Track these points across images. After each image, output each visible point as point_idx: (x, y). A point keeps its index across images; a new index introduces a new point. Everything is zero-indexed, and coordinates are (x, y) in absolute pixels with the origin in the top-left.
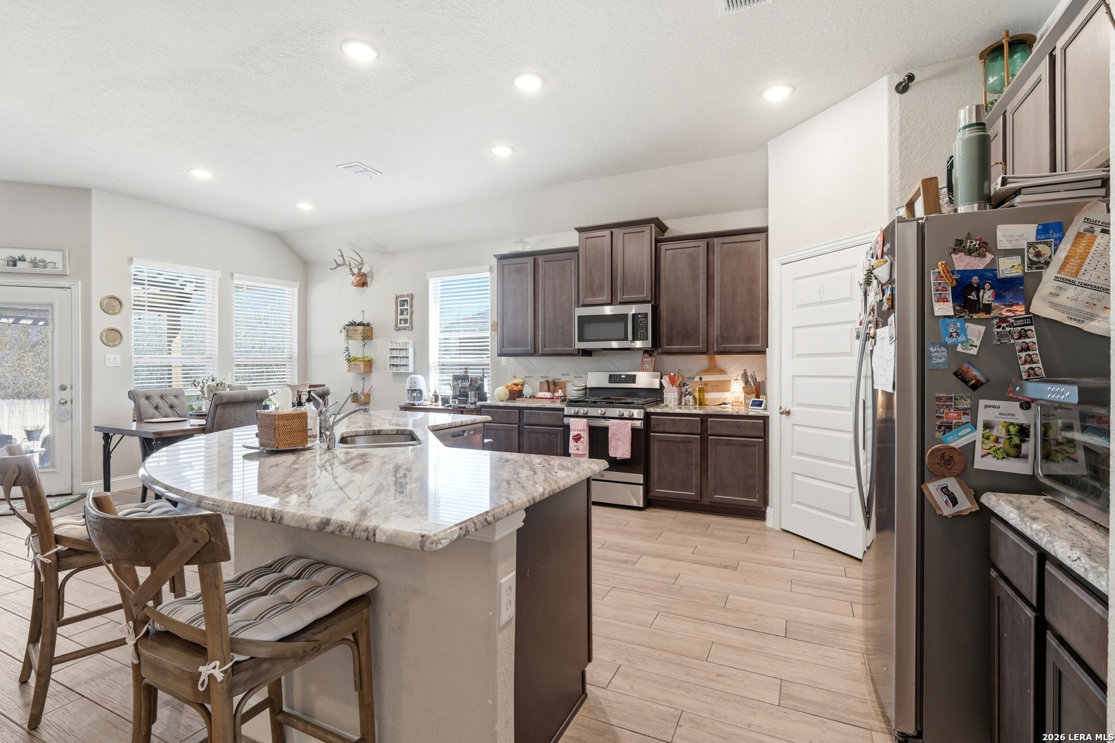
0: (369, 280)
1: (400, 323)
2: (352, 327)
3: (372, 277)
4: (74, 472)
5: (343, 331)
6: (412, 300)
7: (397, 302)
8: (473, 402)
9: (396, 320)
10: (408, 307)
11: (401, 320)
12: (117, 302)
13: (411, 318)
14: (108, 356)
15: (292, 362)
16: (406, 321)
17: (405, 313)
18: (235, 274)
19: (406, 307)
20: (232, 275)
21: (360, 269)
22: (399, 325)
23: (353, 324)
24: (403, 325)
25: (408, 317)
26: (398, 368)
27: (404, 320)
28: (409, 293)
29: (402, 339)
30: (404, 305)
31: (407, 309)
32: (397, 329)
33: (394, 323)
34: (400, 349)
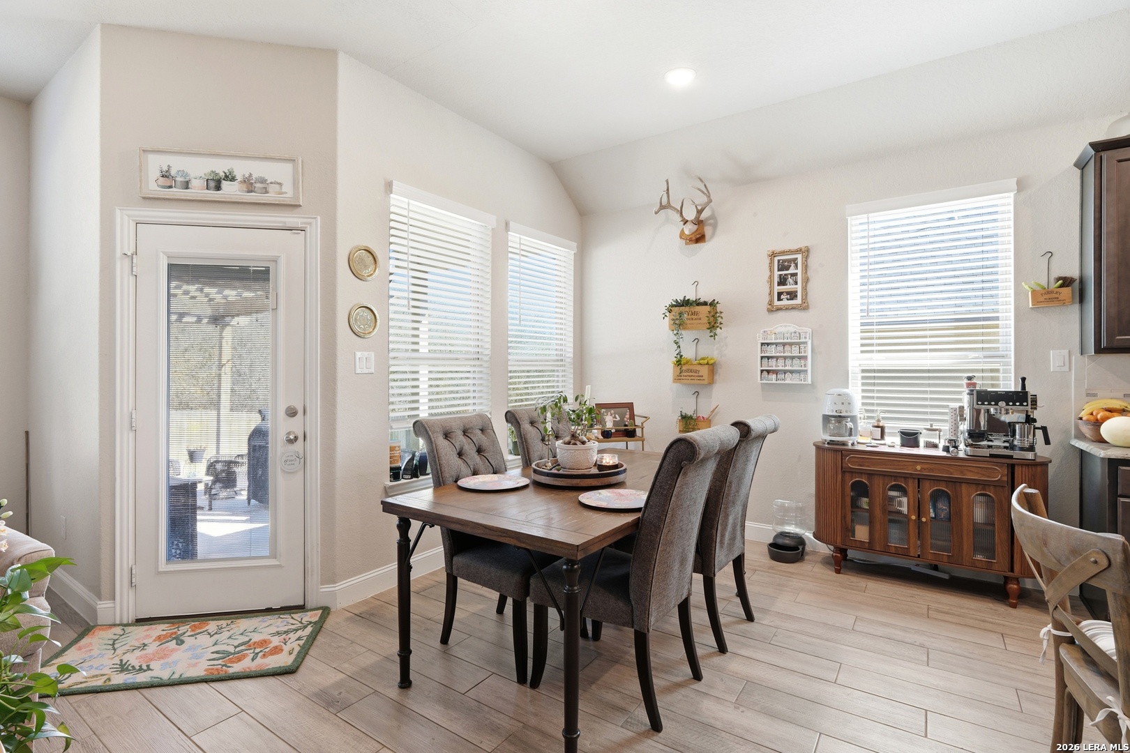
0: (708, 231)
1: (779, 299)
2: (687, 309)
3: (715, 226)
4: (309, 565)
5: (668, 314)
6: (806, 258)
7: (771, 263)
8: (1027, 445)
9: (771, 294)
10: (799, 271)
11: (780, 294)
12: (371, 258)
13: (805, 289)
14: (359, 354)
15: (564, 366)
16: (792, 295)
17: (790, 280)
18: (512, 224)
19: (792, 271)
20: (507, 224)
21: (700, 212)
22: (777, 303)
23: (686, 303)
24: (785, 302)
25: (799, 288)
26: (781, 376)
27: (788, 293)
28: (802, 245)
29: (784, 326)
30: (788, 268)
31: (795, 275)
32: (772, 309)
33: (767, 299)
34: (784, 345)
